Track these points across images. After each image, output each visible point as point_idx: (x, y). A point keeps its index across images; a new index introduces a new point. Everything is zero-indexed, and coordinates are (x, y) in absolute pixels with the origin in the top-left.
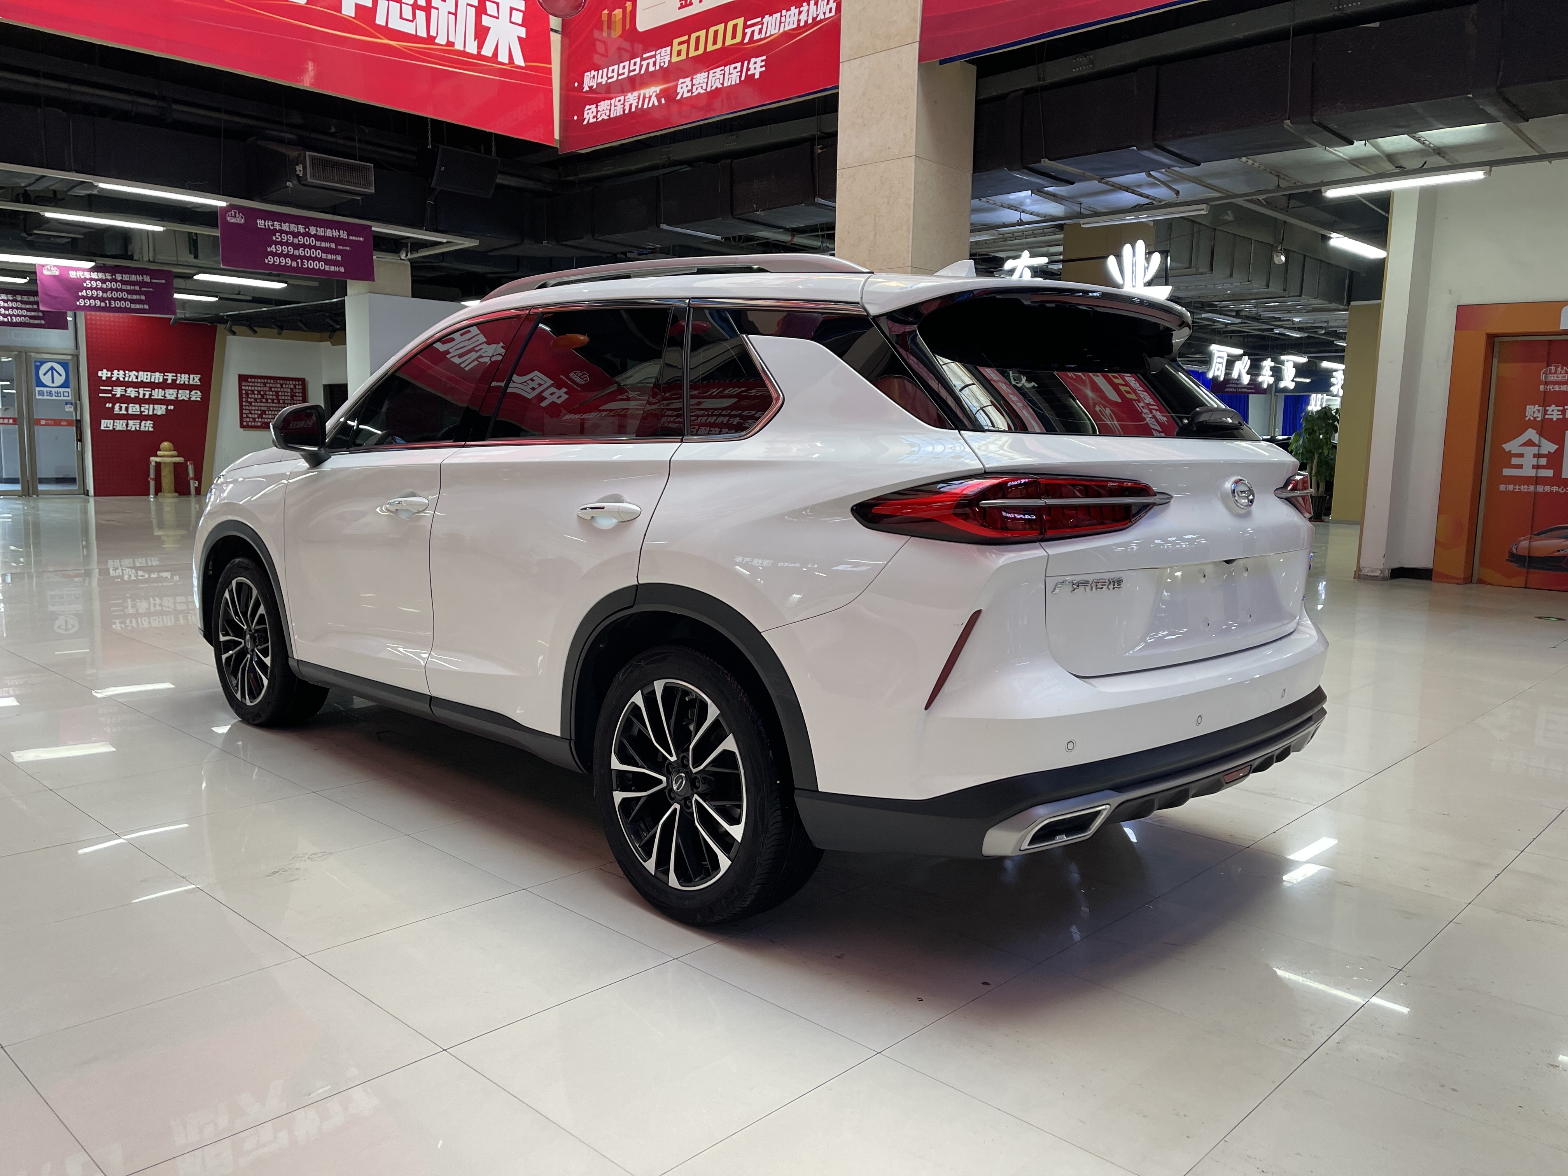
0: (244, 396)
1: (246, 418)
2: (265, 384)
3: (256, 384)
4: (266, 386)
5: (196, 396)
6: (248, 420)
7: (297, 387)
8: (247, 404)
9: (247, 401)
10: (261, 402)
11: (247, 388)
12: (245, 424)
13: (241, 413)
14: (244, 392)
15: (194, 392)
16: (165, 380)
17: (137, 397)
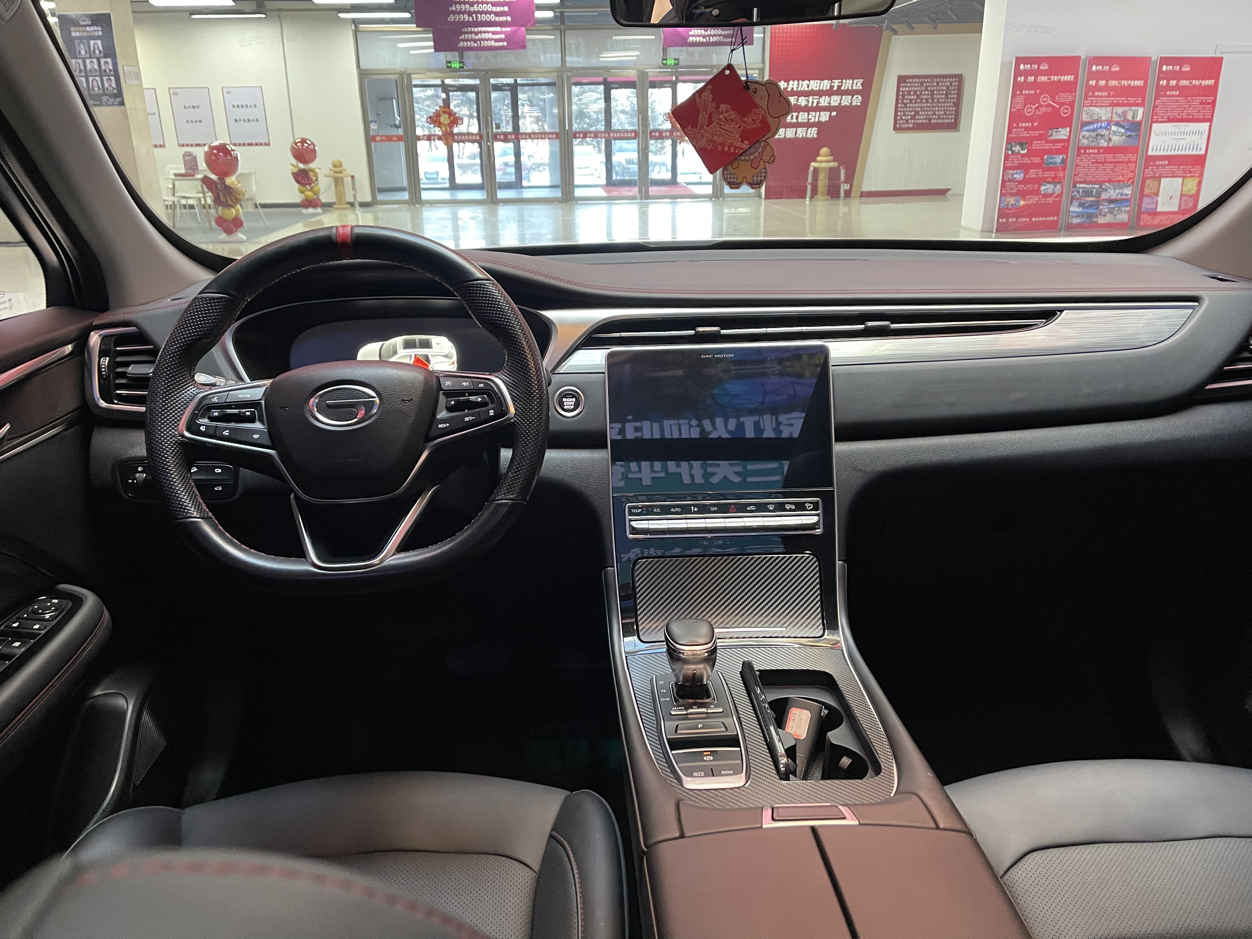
0: (900, 97)
1: (900, 120)
2: (922, 83)
3: (913, 84)
4: (923, 86)
5: (857, 100)
6: (901, 122)
7: (954, 84)
8: (903, 105)
9: (902, 103)
10: (916, 102)
11: (904, 89)
12: (898, 126)
13: (896, 115)
14: (901, 93)
15: (856, 96)
16: (832, 87)
17: (806, 106)
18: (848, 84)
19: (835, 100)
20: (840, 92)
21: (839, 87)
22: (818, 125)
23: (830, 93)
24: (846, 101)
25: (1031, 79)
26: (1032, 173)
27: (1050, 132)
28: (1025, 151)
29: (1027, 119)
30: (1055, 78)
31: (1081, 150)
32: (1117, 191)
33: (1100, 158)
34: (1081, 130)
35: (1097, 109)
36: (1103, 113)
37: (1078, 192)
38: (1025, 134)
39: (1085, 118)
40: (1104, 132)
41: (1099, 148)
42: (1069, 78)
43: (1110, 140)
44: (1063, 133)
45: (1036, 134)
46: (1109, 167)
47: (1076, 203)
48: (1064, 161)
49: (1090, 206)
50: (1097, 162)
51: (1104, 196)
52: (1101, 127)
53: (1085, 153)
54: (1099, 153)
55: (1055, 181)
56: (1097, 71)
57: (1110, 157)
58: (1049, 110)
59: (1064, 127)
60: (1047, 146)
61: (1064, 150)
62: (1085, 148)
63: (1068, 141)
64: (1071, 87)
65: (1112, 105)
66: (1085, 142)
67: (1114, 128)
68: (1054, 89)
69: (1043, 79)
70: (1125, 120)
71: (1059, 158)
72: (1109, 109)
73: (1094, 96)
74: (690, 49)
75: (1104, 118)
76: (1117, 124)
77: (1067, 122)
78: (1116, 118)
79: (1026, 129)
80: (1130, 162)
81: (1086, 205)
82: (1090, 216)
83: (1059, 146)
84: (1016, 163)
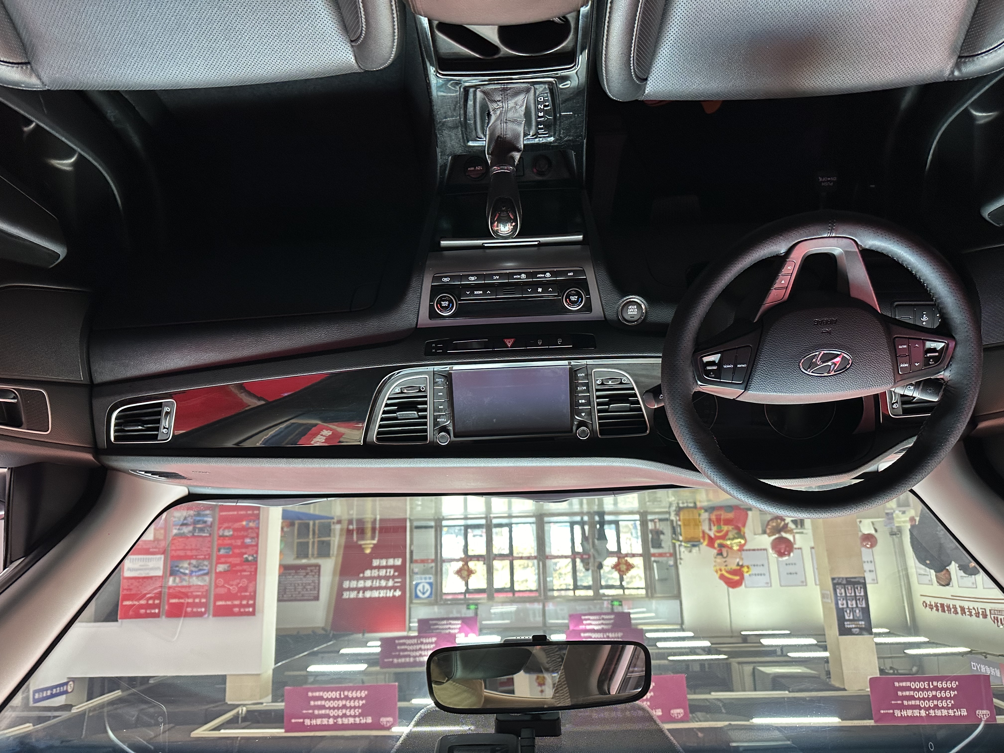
0: (317, 587)
3: (309, 595)
4: (302, 595)
5: (346, 584)
9: (315, 583)
11: (314, 592)
14: (317, 590)
15: (347, 587)
16: (364, 593)
17: (380, 580)
18: (353, 595)
19: (361, 584)
20: (358, 590)
21: (358, 593)
22: (372, 568)
23: (365, 589)
24: (354, 584)
25: (244, 602)
26: (239, 542)
27: (229, 569)
28: (245, 556)
29: (245, 577)
30: (229, 603)
31: (208, 557)
32: (182, 532)
33: (194, 553)
34: (208, 570)
35: (199, 583)
36: (195, 581)
37: (208, 530)
38: (245, 567)
39: (207, 578)
40: (194, 569)
41: (196, 559)
42: (220, 603)
43: (189, 564)
44: (221, 568)
45: (238, 568)
46: (189, 547)
47: (209, 523)
48: (219, 550)
49: (198, 522)
50: (197, 550)
51: (191, 528)
52: (196, 572)
53: (205, 555)
54: (196, 556)
55: (223, 537)
56: (201, 607)
57: (189, 553)
58: (231, 583)
59: (220, 573)
60: (230, 560)
61: (219, 557)
62: (204, 559)
63: (218, 563)
64: (218, 597)
65: (189, 587)
66: (206, 563)
67: (187, 572)
68: (229, 596)
69: (237, 602)
70: (180, 577)
71: (222, 552)
72: (191, 584)
73: (202, 592)
74: (459, 615)
75: (194, 578)
76: (185, 574)
77: (219, 575)
78: (187, 578)
79: (245, 571)
80: (176, 550)
81: (201, 522)
82: (199, 515)
83: (223, 560)
84: (250, 549)
